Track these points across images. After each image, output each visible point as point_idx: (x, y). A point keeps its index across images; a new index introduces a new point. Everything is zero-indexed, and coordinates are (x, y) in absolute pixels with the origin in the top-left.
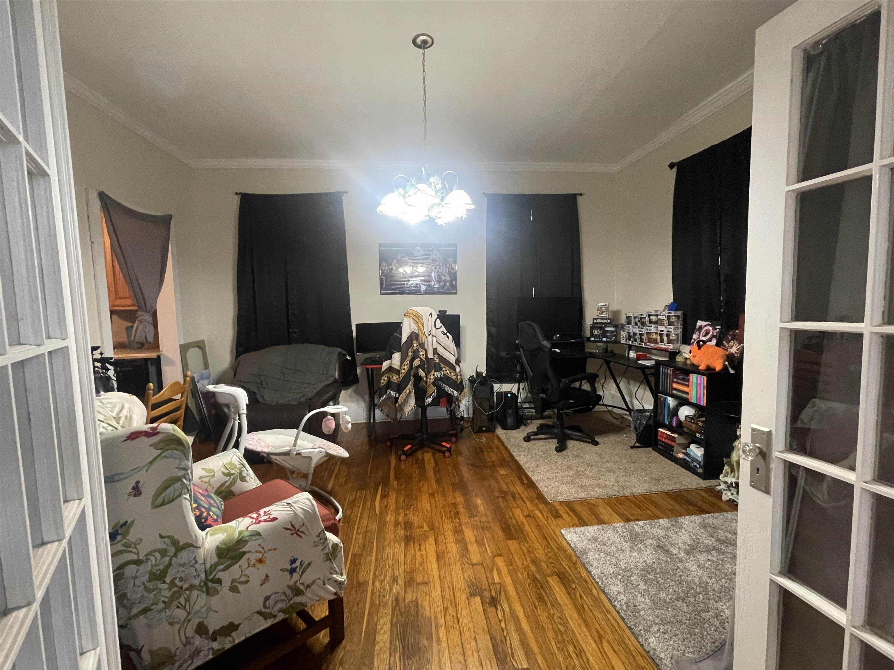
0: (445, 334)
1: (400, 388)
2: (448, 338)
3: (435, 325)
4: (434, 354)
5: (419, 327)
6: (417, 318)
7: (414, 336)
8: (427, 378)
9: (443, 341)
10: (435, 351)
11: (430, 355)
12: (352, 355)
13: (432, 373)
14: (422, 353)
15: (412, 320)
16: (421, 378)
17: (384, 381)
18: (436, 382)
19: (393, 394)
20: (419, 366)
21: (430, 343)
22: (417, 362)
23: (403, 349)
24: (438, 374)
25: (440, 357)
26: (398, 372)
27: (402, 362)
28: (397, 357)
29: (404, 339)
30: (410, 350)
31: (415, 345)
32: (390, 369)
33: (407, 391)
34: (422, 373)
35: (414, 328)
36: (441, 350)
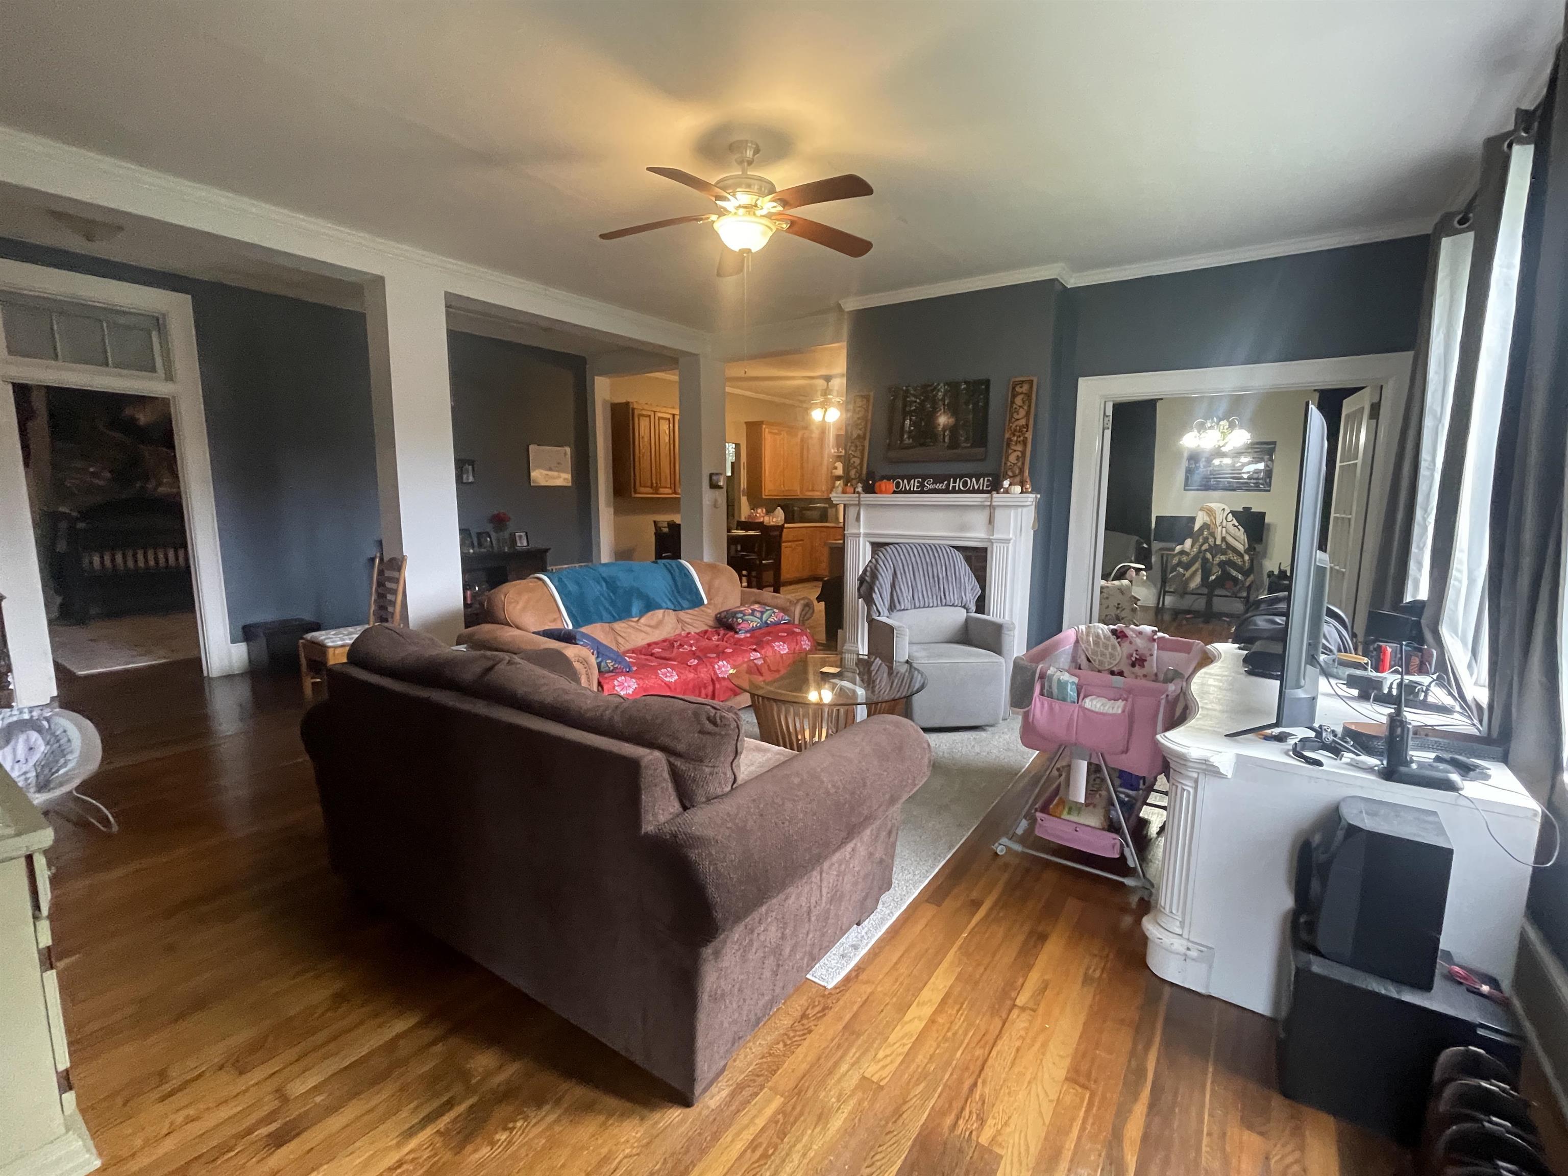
0: (1237, 527)
1: (1187, 567)
2: (1239, 529)
3: (1226, 519)
4: (1222, 541)
5: (1211, 520)
6: (1210, 512)
7: (1205, 526)
8: (1213, 560)
9: (1233, 532)
10: (1224, 539)
11: (1218, 542)
12: (1149, 544)
13: (1218, 556)
14: (1211, 540)
15: (1205, 514)
16: (1207, 559)
17: (1175, 561)
18: (1222, 564)
19: (1181, 570)
20: (1206, 550)
21: (1219, 533)
22: (1205, 547)
23: (1195, 536)
24: (1223, 558)
25: (1227, 543)
26: (1187, 554)
27: (1192, 546)
28: (1188, 542)
29: (1197, 527)
30: (1201, 537)
31: (1205, 533)
32: (1182, 552)
33: (1193, 568)
34: (1209, 556)
35: (1207, 519)
36: (1230, 539)
